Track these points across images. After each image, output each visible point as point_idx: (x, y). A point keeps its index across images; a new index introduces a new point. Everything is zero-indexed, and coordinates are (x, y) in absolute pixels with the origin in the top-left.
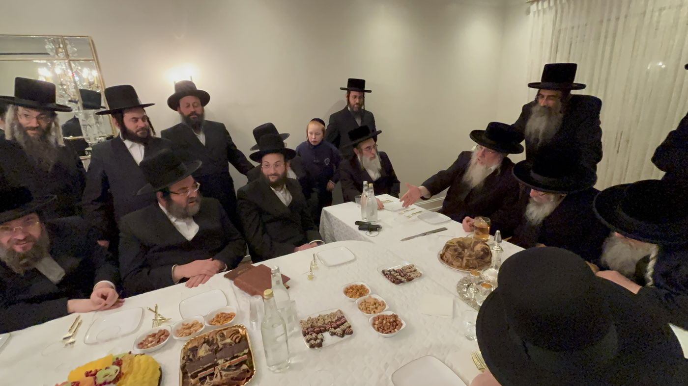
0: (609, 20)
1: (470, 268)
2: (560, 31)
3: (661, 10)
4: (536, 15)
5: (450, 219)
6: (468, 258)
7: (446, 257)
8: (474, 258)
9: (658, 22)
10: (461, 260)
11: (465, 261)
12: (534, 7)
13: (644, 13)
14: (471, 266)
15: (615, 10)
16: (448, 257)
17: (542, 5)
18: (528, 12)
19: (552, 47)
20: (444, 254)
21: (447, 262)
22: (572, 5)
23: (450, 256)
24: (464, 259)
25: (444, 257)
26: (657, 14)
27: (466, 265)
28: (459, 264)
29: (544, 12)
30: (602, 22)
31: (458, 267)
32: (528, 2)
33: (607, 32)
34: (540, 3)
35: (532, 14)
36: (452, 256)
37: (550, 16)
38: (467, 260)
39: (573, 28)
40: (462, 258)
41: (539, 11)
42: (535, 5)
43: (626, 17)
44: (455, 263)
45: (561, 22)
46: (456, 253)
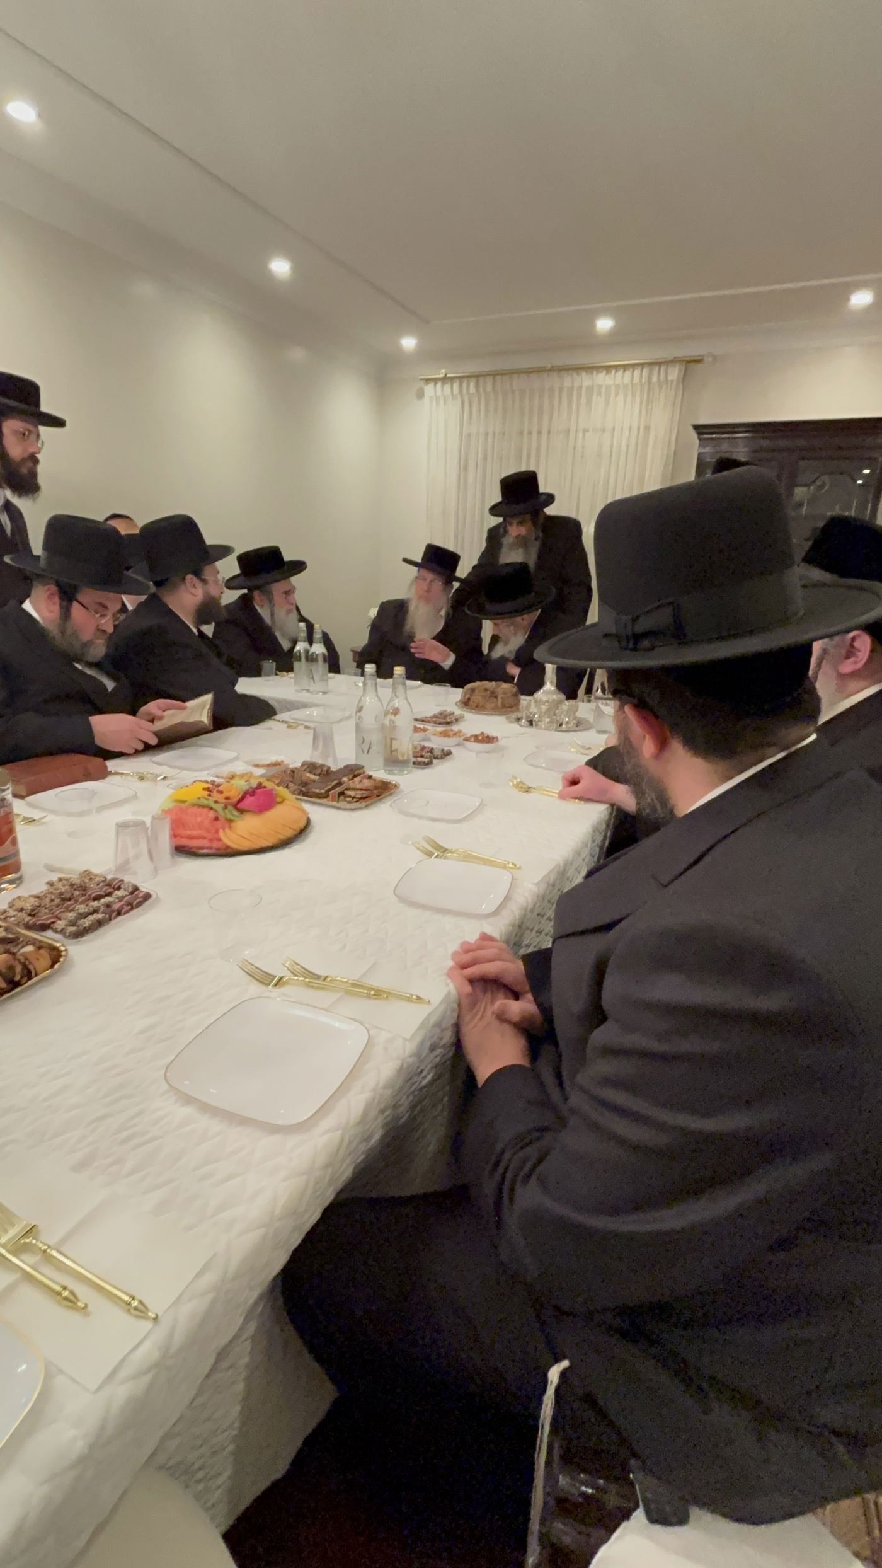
0: (530, 433)
1: (507, 708)
2: (469, 435)
3: (585, 431)
4: (434, 403)
5: (422, 683)
6: (503, 696)
7: (473, 702)
8: (509, 695)
9: (583, 447)
10: (495, 700)
11: (500, 700)
12: (429, 389)
13: (569, 430)
14: (507, 706)
15: (536, 419)
16: (477, 701)
17: (442, 390)
18: (420, 395)
19: (460, 460)
20: (469, 699)
21: (477, 707)
22: (483, 399)
23: (480, 698)
24: (499, 698)
25: (471, 702)
26: (581, 435)
27: (502, 702)
28: (493, 705)
29: (445, 404)
30: (521, 433)
31: (492, 709)
32: (421, 379)
33: (529, 450)
34: (439, 385)
35: (426, 399)
36: (484, 697)
37: (454, 407)
38: (502, 698)
39: (487, 434)
40: (496, 697)
41: (437, 398)
42: (431, 385)
43: (549, 432)
44: (489, 706)
45: (470, 423)
46: (489, 692)
